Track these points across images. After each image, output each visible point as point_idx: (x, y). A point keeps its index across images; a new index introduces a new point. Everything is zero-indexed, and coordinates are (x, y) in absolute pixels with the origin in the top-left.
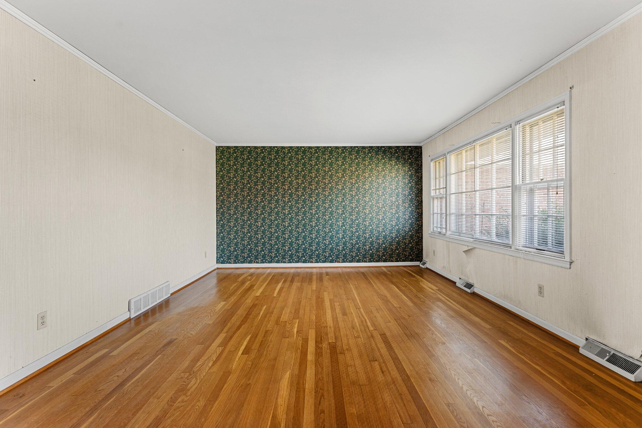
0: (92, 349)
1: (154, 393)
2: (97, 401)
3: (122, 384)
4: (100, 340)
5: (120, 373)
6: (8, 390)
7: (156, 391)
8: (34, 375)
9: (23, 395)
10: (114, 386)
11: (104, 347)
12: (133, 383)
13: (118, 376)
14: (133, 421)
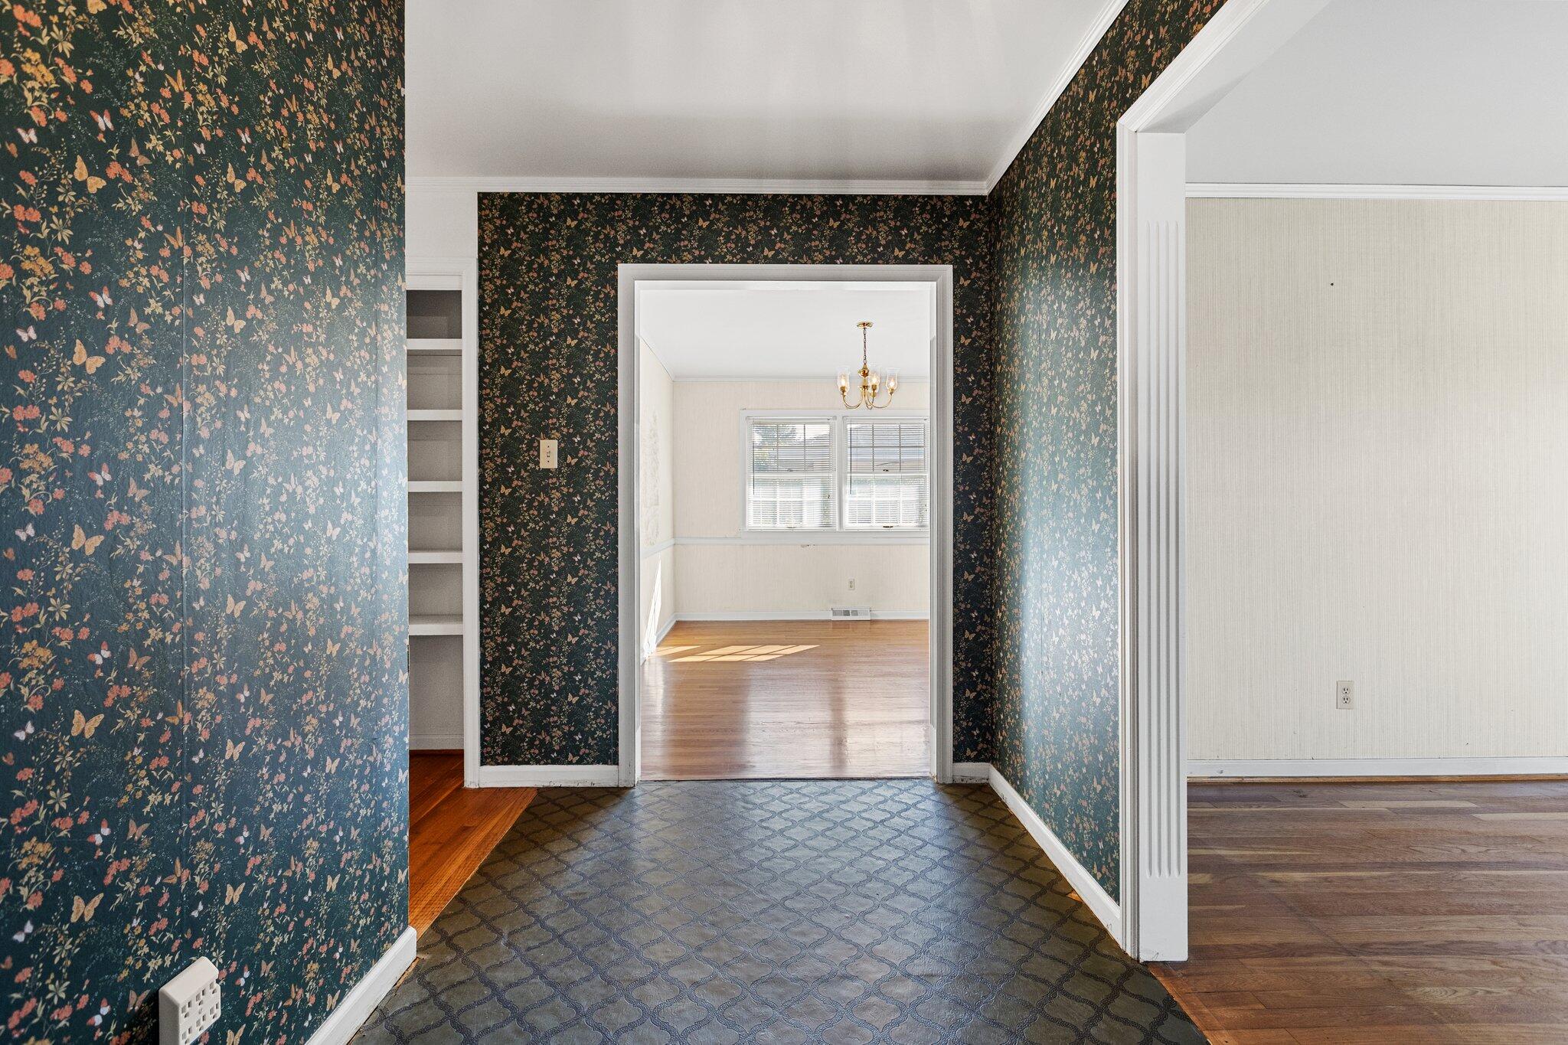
0: (1444, 790)
1: (1518, 913)
2: (1400, 859)
3: (1461, 865)
4: (1468, 785)
5: (1472, 849)
6: (1290, 780)
7: (1525, 914)
8: (1330, 780)
9: (1304, 796)
10: (1445, 859)
11: (1468, 799)
12: (1486, 875)
13: (1463, 851)
14: (1443, 918)
